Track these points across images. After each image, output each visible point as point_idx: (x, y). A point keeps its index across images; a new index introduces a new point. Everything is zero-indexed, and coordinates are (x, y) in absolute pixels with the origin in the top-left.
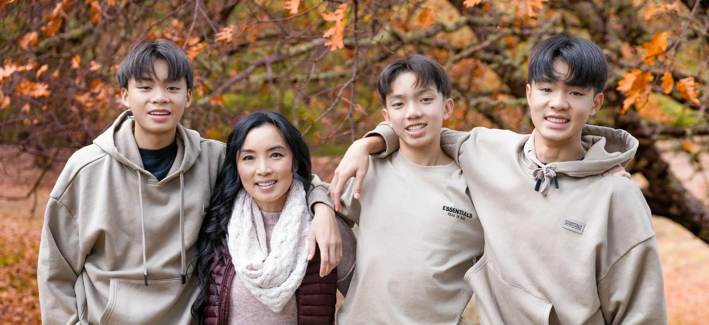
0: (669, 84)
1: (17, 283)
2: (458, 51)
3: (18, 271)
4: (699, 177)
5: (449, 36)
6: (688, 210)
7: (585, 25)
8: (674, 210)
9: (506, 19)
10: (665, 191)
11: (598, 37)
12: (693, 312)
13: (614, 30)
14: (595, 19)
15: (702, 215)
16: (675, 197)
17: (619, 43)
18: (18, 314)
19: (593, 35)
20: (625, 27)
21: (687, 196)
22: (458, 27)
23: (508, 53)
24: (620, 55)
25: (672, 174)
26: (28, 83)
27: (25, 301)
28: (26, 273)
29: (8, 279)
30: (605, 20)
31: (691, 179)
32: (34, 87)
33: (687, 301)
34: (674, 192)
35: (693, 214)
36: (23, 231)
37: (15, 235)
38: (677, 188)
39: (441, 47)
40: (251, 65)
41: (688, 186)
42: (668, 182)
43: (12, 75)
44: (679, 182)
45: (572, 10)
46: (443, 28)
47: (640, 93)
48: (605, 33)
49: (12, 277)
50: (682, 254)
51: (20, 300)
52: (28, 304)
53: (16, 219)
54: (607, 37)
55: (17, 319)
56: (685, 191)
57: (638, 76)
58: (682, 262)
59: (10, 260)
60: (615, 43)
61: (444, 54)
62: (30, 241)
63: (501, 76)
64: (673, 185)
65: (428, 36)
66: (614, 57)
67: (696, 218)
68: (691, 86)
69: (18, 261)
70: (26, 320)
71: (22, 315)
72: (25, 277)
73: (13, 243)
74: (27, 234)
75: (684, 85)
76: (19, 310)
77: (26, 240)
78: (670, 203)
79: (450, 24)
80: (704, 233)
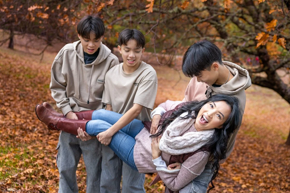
0: (275, 39)
1: (33, 85)
2: (202, 18)
3: (34, 81)
4: (288, 76)
5: (200, 13)
6: (281, 87)
7: (251, 14)
8: (275, 87)
9: (221, 9)
10: (273, 79)
11: (255, 19)
12: (279, 125)
13: (262, 17)
14: (255, 12)
15: (286, 90)
16: (276, 82)
17: (263, 22)
18: (31, 96)
19: (253, 18)
20: (266, 17)
21: (281, 82)
22: (203, 10)
23: (221, 22)
24: (263, 27)
25: (277, 74)
26: (41, 13)
27: (35, 92)
28: (37, 82)
29: (30, 83)
30: (259, 13)
31: (284, 76)
32: (43, 14)
33: (277, 121)
34: (276, 80)
35: (283, 89)
36: (38, 67)
37: (35, 68)
38: (278, 79)
39: (196, 17)
40: (124, 15)
41: (282, 79)
42: (275, 76)
43: (35, 9)
44: (279, 77)
45: (247, 8)
46: (197, 10)
47: (264, 41)
48: (258, 18)
49: (32, 83)
50: (278, 103)
51: (33, 91)
52: (35, 93)
53: (37, 62)
54: (259, 20)
55: (30, 98)
56: (280, 80)
57: (264, 35)
58: (277, 106)
59: (32, 76)
60: (261, 22)
61: (197, 19)
62: (41, 70)
63: (218, 30)
64: (276, 78)
65: (192, 12)
66: (260, 27)
67: (284, 91)
68: (283, 41)
69: (34, 77)
70: (34, 98)
71: (32, 97)
72: (36, 83)
73: (34, 71)
74: (40, 68)
75: (281, 40)
76: (32, 94)
77: (39, 70)
78: (274, 84)
79: (200, 9)
80: (286, 97)
